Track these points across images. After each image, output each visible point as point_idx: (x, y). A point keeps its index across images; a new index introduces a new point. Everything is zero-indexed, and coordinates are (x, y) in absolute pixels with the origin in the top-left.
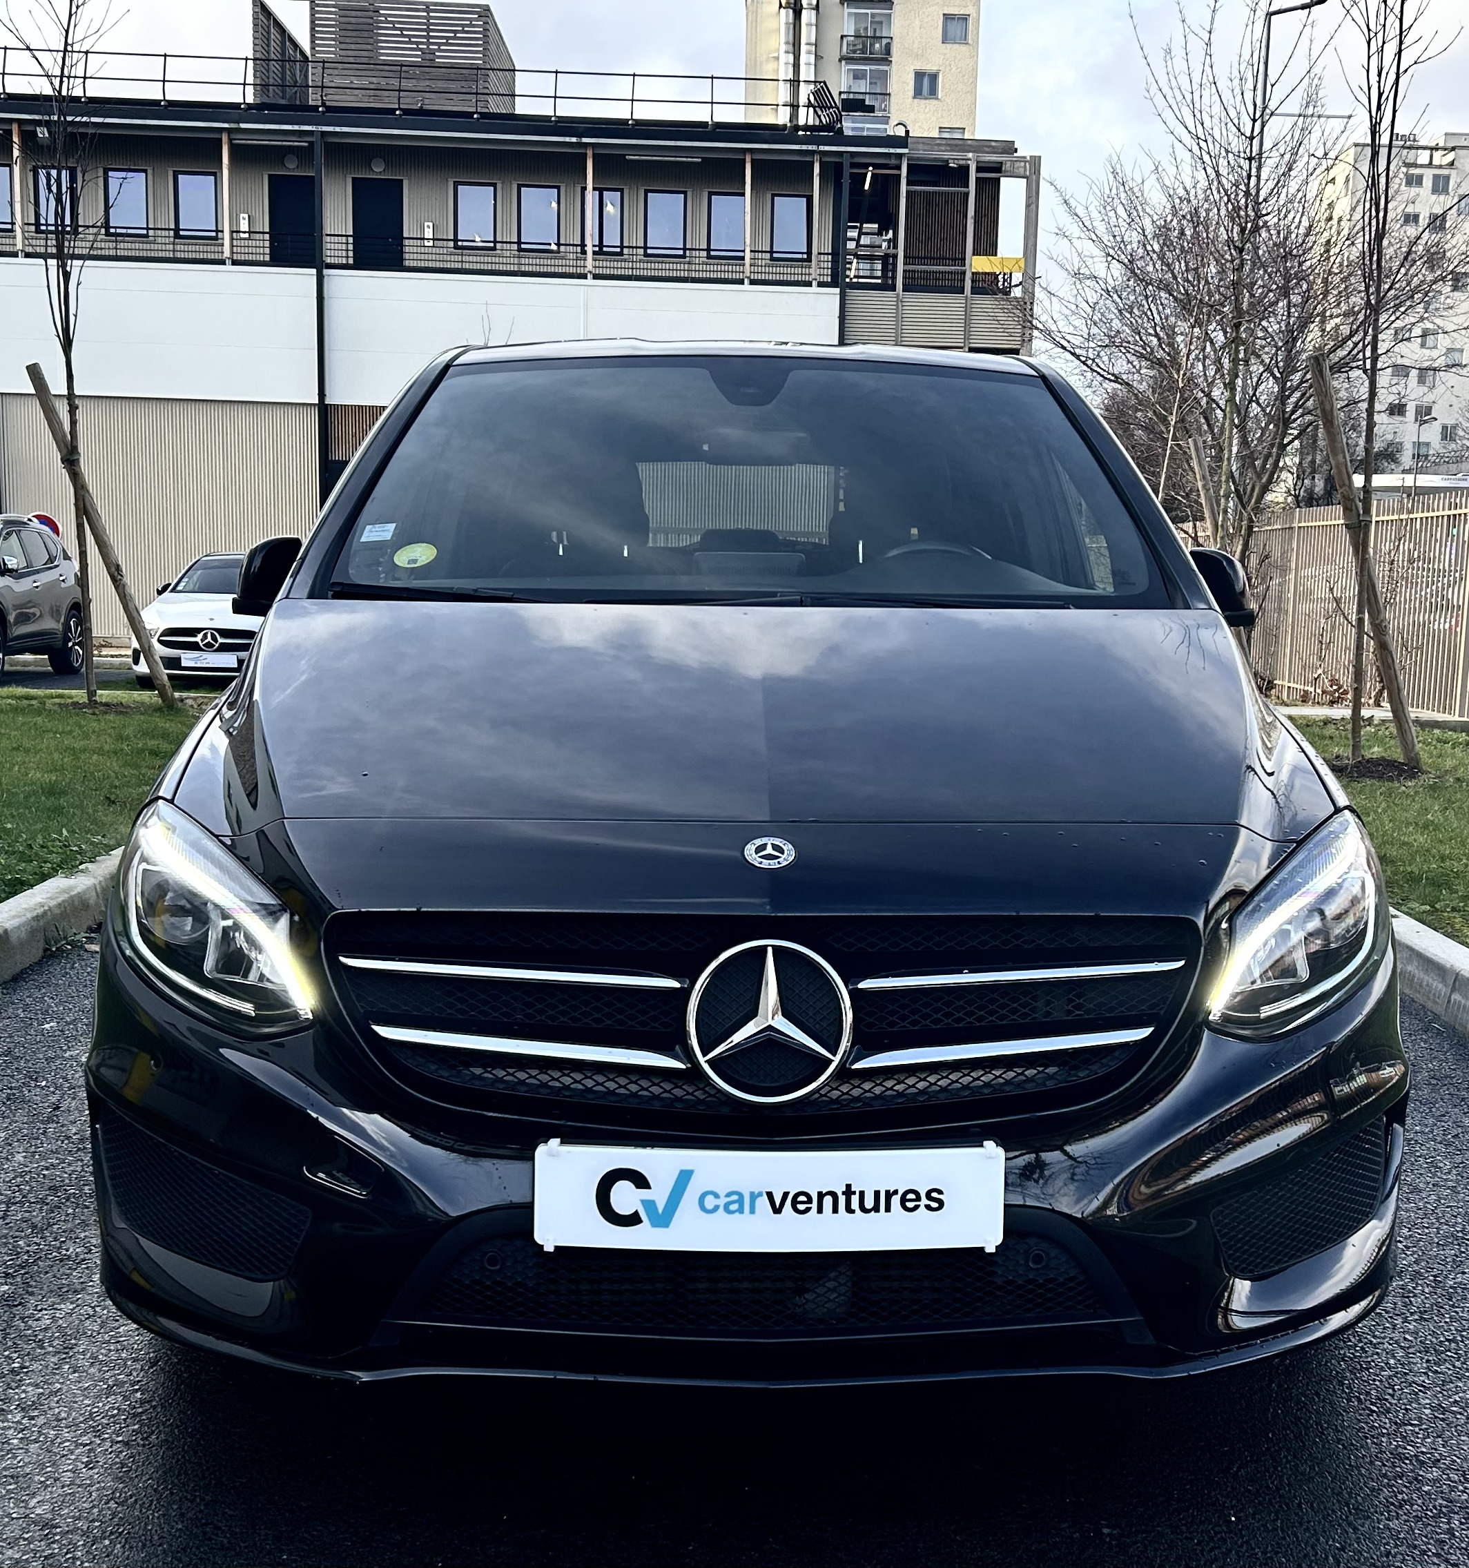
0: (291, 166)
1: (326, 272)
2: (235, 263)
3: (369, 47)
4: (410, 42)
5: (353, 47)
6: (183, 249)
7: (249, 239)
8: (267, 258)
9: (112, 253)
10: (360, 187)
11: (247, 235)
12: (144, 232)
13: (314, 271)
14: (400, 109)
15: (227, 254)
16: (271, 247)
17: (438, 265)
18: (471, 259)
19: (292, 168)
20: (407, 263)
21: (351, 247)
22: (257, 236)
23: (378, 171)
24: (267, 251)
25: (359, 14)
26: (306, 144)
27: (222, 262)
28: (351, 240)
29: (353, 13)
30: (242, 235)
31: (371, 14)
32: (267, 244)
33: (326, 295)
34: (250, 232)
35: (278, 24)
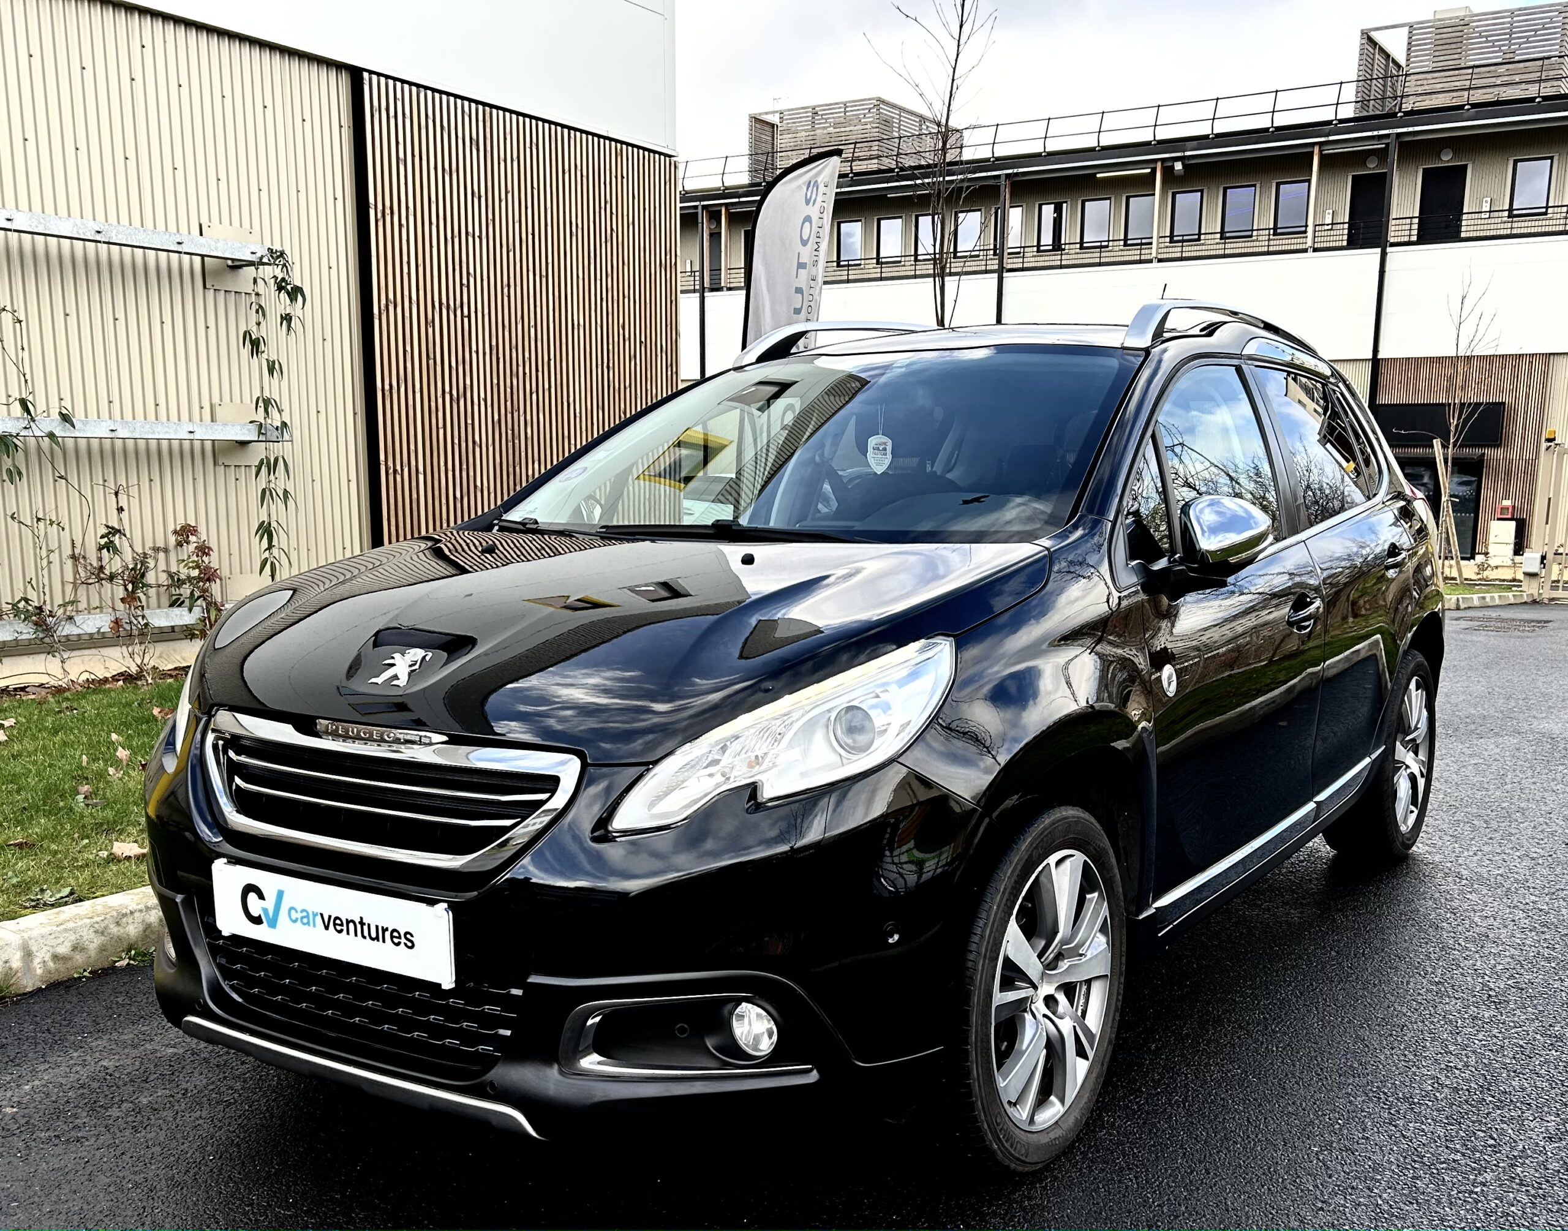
0: (1372, 166)
1: (1389, 249)
2: (1315, 250)
3: (1456, 56)
4: (1493, 46)
5: (1442, 58)
6: (1279, 244)
7: (1331, 230)
8: (1345, 243)
9: (1221, 252)
10: (1429, 177)
11: (1330, 227)
12: (1250, 233)
13: (1379, 250)
14: (1468, 104)
15: (1309, 243)
16: (1349, 235)
17: (1492, 233)
18: (1519, 225)
19: (1372, 167)
20: (1463, 235)
21: (1416, 226)
22: (1338, 226)
23: (1447, 159)
24: (1345, 237)
25: (1450, 30)
26: (1383, 146)
27: (1305, 251)
28: (1416, 221)
29: (1445, 30)
30: (1326, 227)
31: (1460, 28)
32: (1346, 232)
33: (1387, 269)
34: (1332, 224)
35: (1382, 51)
